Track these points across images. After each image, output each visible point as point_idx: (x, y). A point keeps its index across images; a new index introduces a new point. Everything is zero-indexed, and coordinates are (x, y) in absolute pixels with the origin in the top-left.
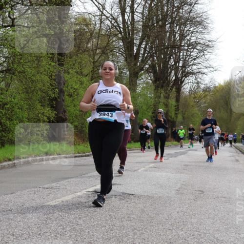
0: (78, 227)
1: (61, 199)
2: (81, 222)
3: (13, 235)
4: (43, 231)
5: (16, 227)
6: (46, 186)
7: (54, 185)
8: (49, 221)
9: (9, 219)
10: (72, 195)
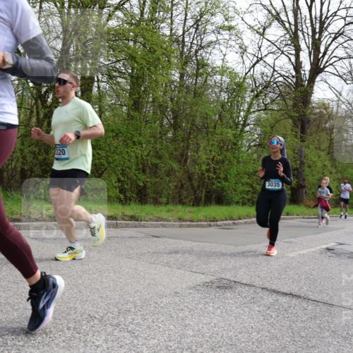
0: (311, 277)
1: (298, 253)
2: (314, 273)
3: (259, 277)
4: (283, 277)
5: (261, 271)
6: (286, 240)
7: (293, 240)
8: (287, 269)
9: (256, 264)
10: (308, 250)
